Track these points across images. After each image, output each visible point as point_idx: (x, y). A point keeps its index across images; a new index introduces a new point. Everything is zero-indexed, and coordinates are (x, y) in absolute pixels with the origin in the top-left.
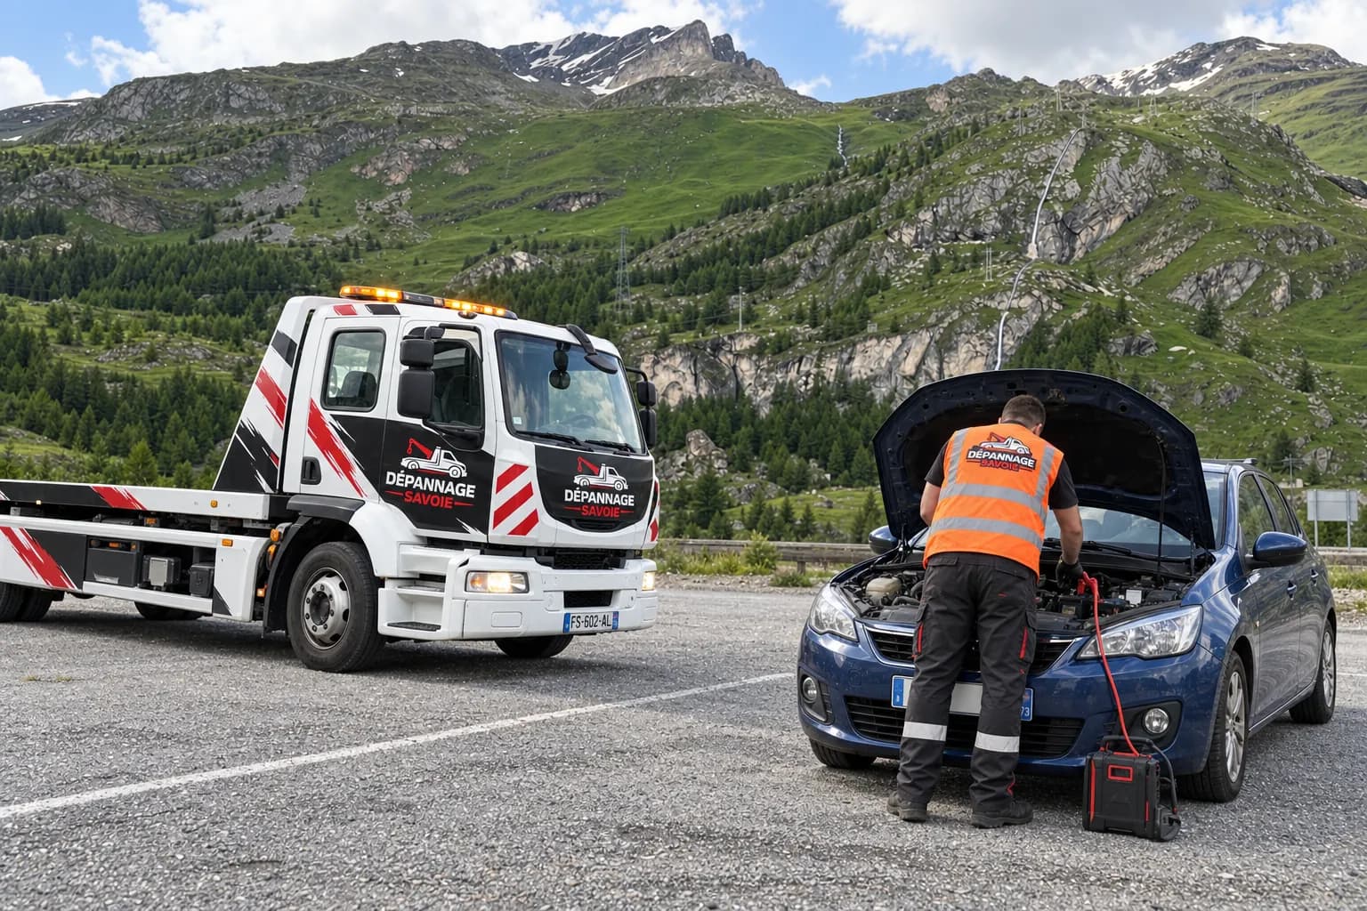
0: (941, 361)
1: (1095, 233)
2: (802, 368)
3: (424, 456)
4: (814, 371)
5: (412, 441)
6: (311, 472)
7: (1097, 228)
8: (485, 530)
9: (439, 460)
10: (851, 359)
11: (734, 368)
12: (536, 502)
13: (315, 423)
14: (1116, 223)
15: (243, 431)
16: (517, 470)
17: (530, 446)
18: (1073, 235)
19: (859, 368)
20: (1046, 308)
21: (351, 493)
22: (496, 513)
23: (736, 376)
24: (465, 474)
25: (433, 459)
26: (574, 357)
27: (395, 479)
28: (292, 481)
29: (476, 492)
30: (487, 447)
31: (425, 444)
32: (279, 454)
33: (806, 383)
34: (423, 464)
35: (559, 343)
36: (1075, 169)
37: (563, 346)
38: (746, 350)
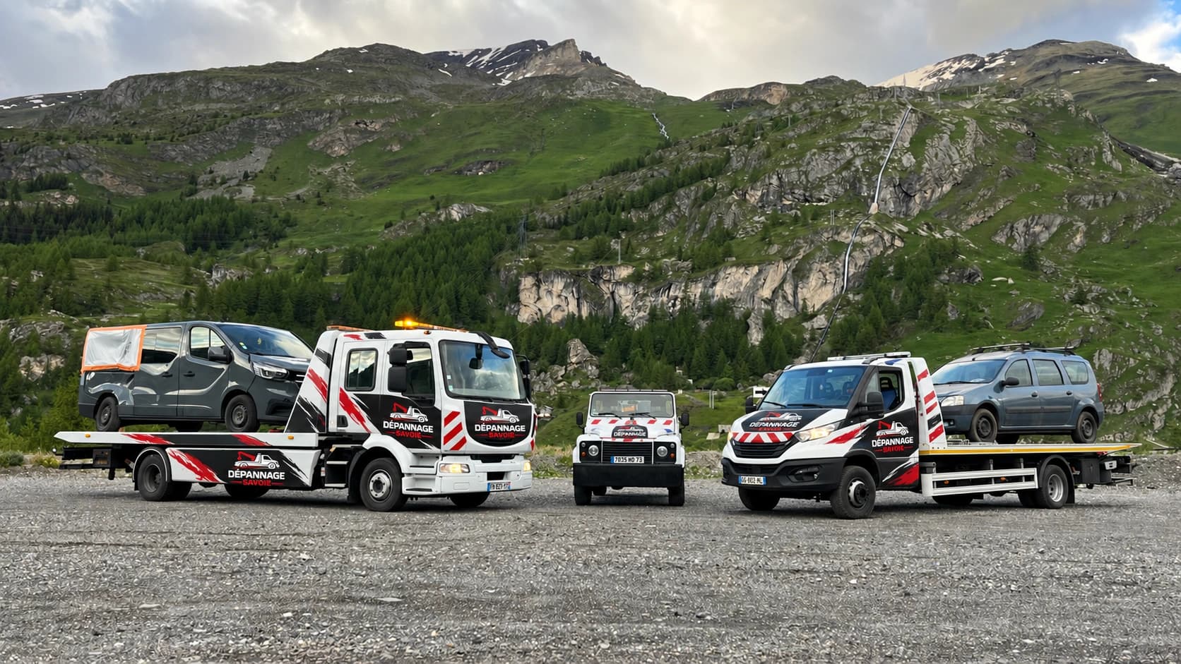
0: (796, 287)
1: (927, 196)
2: (671, 293)
3: (402, 412)
4: (680, 295)
5: (395, 404)
6: (342, 421)
7: (929, 192)
8: (439, 447)
9: (412, 414)
10: (714, 284)
11: (613, 293)
12: (464, 433)
13: (343, 398)
14: (947, 188)
15: (301, 400)
16: (454, 415)
17: (461, 402)
18: (909, 196)
19: (721, 290)
20: (888, 244)
21: (364, 431)
22: (445, 438)
23: (614, 299)
24: (427, 420)
25: (408, 413)
26: (486, 351)
27: (388, 425)
28: (333, 426)
29: (434, 429)
30: (437, 405)
31: (402, 406)
32: (325, 415)
33: (674, 305)
34: (403, 416)
35: (477, 345)
36: (910, 143)
37: (479, 347)
38: (623, 279)
